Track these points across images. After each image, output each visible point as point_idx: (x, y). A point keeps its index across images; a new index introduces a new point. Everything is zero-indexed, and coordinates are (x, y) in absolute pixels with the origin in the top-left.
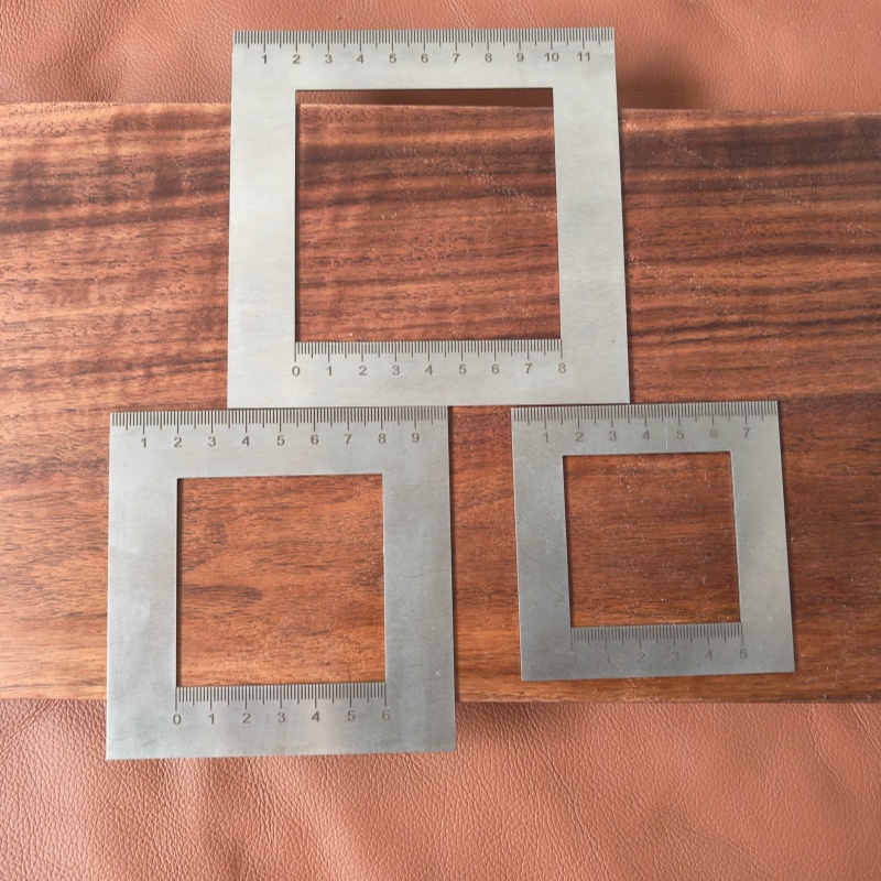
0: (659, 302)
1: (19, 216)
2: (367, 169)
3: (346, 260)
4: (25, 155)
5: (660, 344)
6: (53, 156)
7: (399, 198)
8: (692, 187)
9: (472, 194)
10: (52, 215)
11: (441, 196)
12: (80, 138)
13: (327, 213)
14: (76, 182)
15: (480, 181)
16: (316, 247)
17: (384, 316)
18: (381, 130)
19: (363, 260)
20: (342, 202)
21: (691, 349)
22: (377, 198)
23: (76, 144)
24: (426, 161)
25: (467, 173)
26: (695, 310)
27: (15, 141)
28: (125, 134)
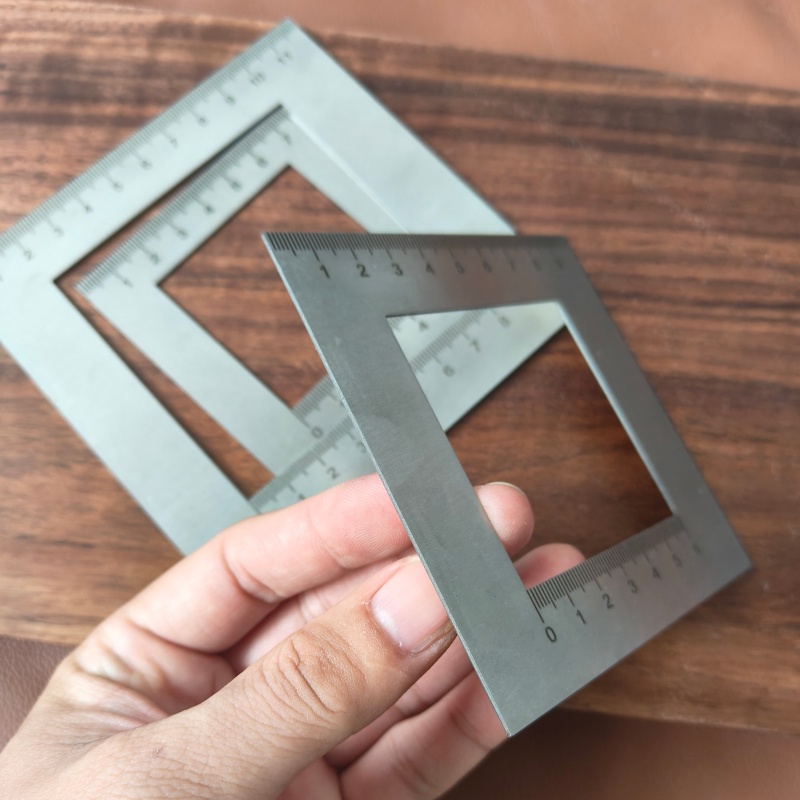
0: (732, 274)
1: (42, 107)
2: (422, 102)
4: (58, 49)
5: (731, 319)
6: (89, 53)
7: (455, 135)
8: (772, 162)
9: (534, 140)
10: (76, 110)
11: (502, 138)
12: (120, 39)
14: (108, 81)
15: (545, 128)
18: (442, 67)
21: (763, 328)
23: (114, 45)
24: (486, 103)
25: (529, 119)
26: (770, 287)
27: (50, 35)
28: (168, 41)
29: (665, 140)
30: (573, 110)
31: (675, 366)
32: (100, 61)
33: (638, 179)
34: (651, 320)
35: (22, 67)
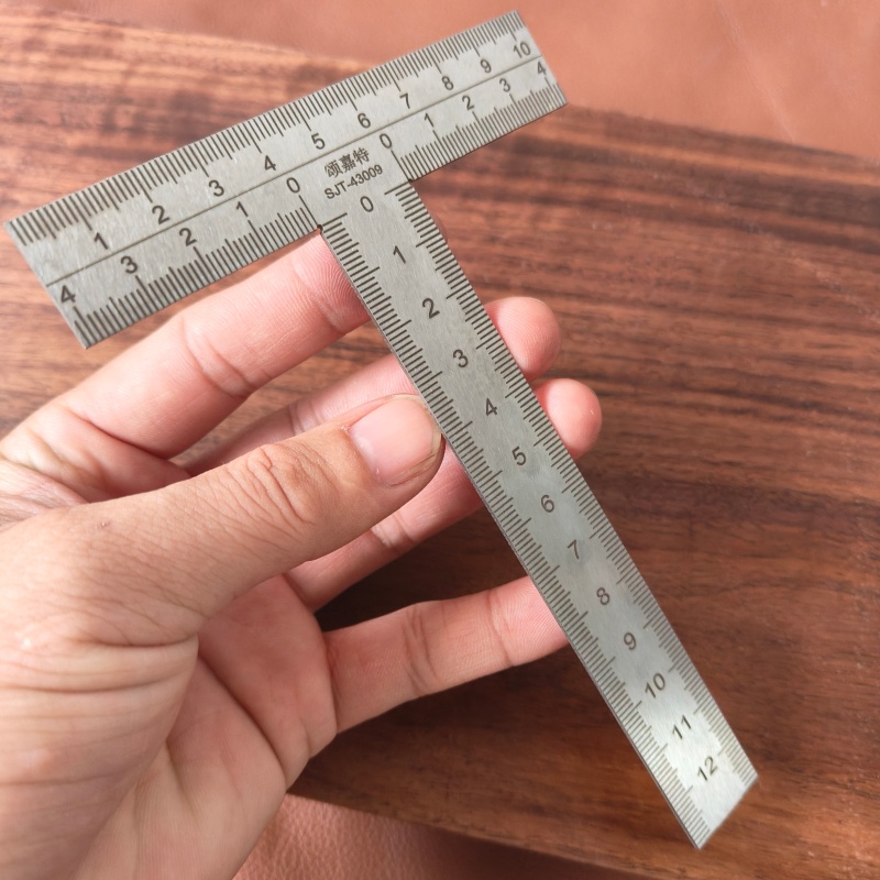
2: (584, 170)
3: (542, 265)
4: (191, 87)
6: (222, 93)
7: (618, 210)
9: (705, 221)
11: (670, 217)
12: (258, 81)
13: (528, 210)
15: (719, 209)
16: (507, 243)
17: (577, 337)
18: (608, 134)
19: (562, 269)
20: (546, 200)
22: (591, 204)
23: (250, 86)
24: (656, 176)
25: (703, 198)
27: (183, 71)
29: (855, 232)
30: (751, 191)
31: (858, 491)
32: (235, 103)
33: (823, 274)
34: (833, 435)
35: (150, 102)
